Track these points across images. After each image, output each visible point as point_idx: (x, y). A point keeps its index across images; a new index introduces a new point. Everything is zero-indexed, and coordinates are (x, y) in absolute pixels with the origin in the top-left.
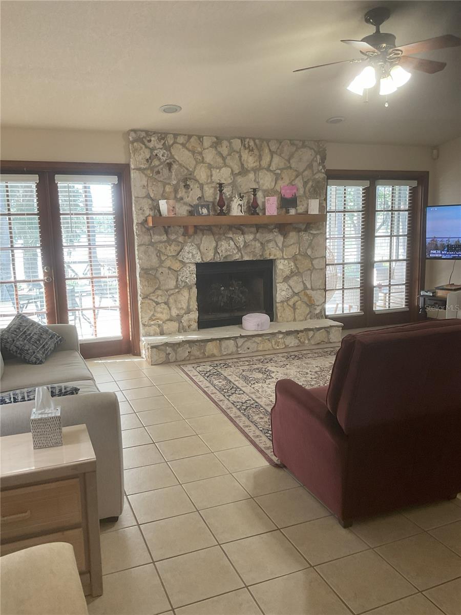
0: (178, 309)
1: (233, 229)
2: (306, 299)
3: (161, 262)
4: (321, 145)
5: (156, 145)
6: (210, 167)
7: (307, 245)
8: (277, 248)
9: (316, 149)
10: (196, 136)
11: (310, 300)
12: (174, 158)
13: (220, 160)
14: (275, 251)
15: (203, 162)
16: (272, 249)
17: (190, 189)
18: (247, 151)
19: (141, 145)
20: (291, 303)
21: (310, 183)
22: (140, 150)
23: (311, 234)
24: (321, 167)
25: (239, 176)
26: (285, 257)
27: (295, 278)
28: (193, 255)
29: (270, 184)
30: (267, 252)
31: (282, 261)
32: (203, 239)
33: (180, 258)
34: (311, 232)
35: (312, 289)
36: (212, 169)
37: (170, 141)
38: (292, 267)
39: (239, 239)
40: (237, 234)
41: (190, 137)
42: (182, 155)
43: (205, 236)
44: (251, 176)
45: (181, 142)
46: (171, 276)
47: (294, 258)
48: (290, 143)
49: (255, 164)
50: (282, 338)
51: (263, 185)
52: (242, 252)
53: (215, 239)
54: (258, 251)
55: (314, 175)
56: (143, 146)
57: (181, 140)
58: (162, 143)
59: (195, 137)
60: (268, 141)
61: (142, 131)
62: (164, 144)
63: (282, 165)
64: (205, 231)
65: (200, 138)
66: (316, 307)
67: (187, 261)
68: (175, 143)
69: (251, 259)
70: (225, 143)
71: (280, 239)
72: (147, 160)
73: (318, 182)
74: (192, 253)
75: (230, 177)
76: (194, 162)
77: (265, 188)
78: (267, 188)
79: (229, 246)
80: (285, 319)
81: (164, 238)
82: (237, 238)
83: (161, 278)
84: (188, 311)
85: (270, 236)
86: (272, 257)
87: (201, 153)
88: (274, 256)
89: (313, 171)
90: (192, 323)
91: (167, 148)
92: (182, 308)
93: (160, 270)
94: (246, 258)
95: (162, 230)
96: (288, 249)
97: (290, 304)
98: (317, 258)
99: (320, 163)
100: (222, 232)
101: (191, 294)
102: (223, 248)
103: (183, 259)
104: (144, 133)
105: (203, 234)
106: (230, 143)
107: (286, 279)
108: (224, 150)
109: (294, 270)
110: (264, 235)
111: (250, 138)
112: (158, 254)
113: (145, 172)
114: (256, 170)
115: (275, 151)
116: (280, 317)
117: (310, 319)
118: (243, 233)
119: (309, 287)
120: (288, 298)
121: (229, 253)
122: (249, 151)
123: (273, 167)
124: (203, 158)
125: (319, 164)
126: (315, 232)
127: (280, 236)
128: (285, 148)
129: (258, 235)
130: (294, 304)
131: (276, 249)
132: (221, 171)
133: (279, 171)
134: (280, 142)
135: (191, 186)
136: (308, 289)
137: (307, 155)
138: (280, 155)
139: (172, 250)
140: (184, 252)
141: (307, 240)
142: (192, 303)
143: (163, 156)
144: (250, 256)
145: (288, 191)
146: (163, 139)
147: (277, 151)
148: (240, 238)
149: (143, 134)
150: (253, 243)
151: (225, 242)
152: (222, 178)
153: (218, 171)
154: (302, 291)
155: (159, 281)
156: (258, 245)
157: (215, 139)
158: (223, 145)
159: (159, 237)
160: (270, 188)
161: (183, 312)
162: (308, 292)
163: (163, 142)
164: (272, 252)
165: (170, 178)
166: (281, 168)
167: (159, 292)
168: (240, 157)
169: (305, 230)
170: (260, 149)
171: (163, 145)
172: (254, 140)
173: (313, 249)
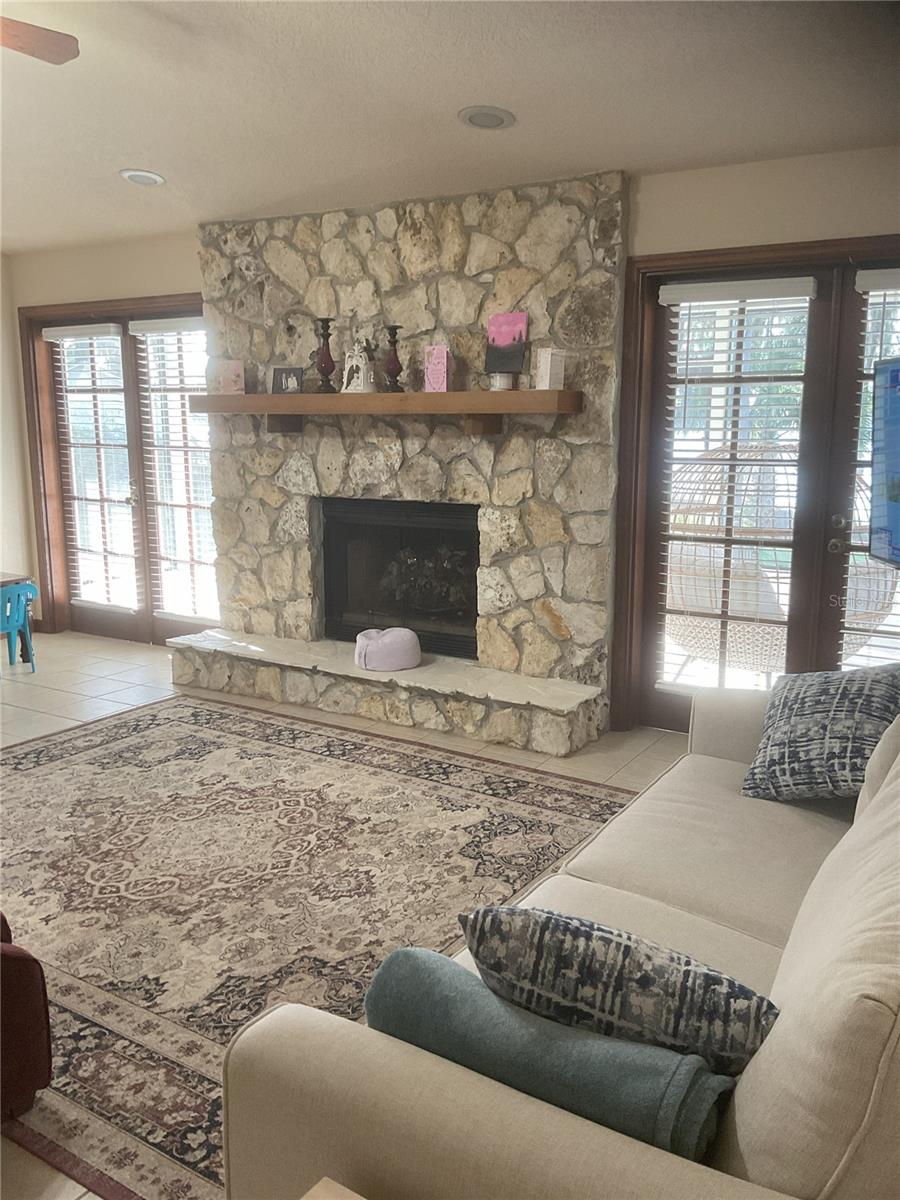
0: (275, 588)
1: (380, 425)
2: (546, 621)
3: (248, 487)
4: (602, 188)
5: (237, 248)
6: (334, 282)
7: (554, 474)
8: (480, 477)
9: (586, 202)
10: (308, 215)
11: (558, 627)
12: (271, 271)
13: (353, 264)
14: (476, 483)
15: (322, 271)
16: (469, 480)
17: (296, 336)
18: (409, 234)
19: (213, 251)
20: (509, 622)
21: (566, 303)
22: (212, 262)
23: (566, 443)
24: (600, 253)
25: (393, 298)
26: (496, 501)
27: (523, 560)
28: (304, 479)
29: (466, 313)
30: (458, 485)
31: (490, 510)
32: (322, 444)
33: (280, 483)
34: (567, 439)
35: (566, 597)
36: (338, 287)
37: (261, 235)
38: (512, 531)
39: (390, 448)
40: (388, 436)
41: (296, 219)
42: (285, 263)
43: (325, 439)
44: (420, 294)
45: (281, 236)
46: (263, 517)
47: (522, 510)
48: (515, 194)
49: (428, 265)
50: (406, 701)
51: (449, 314)
52: (399, 481)
53: (344, 444)
54: (433, 480)
55: (578, 276)
56: (217, 254)
57: (281, 230)
58: (247, 243)
59: (306, 218)
60: (460, 200)
61: (214, 224)
62: (251, 245)
63: (493, 260)
64: (326, 427)
65: (316, 218)
66: (576, 648)
67: (294, 490)
68: (271, 237)
69: (419, 499)
70: (363, 223)
71: (485, 454)
72: (223, 281)
73: (592, 297)
74: (303, 473)
75: (373, 302)
76: (307, 275)
77: (453, 322)
78: (458, 324)
79: (371, 464)
80: (495, 662)
81: (251, 438)
82: (386, 447)
83: (247, 520)
84: (294, 597)
85: (462, 446)
86: (469, 499)
87: (317, 255)
88: (475, 496)
89: (577, 266)
90: (301, 622)
91: (257, 252)
92: (282, 587)
93: (246, 504)
94: (408, 496)
95: (249, 423)
96: (505, 481)
97: (506, 625)
98: (583, 513)
99: (595, 240)
100: (356, 431)
101: (299, 560)
102: (357, 468)
103: (286, 483)
104: (217, 226)
105: (322, 435)
106: (374, 221)
107: (500, 559)
108: (363, 240)
109: (516, 538)
110: (448, 441)
111: (415, 202)
112: (242, 472)
113: (220, 305)
114: (430, 279)
115: (475, 223)
116: (482, 652)
117: (561, 676)
118: (402, 436)
119: (557, 589)
120: (500, 608)
121: (369, 481)
122: (414, 235)
123: (472, 268)
124: (321, 263)
125: (595, 245)
126: (577, 441)
127: (485, 444)
128: (501, 214)
129: (433, 443)
130: (516, 628)
131: (478, 480)
132: (356, 290)
133: (487, 277)
134: (487, 198)
135: (299, 329)
136: (554, 596)
137: (557, 222)
138: (490, 234)
139: (263, 465)
140: (288, 470)
141: (554, 462)
142: (299, 580)
143: (248, 269)
144: (416, 492)
145: (505, 329)
146: (247, 233)
147: (480, 225)
148: (392, 445)
149: (216, 230)
150: (423, 460)
151: (363, 454)
152: (359, 305)
153: (349, 289)
154: (537, 598)
155: (243, 524)
156: (434, 466)
157: (346, 217)
158: (359, 227)
159: (243, 437)
160: (463, 322)
161: (285, 596)
162: (554, 603)
163: (248, 239)
164: (469, 487)
165: (259, 314)
166: (491, 267)
167: (244, 548)
168: (397, 251)
169: (552, 435)
170: (437, 225)
171: (249, 246)
172: (425, 203)
173: (571, 486)
